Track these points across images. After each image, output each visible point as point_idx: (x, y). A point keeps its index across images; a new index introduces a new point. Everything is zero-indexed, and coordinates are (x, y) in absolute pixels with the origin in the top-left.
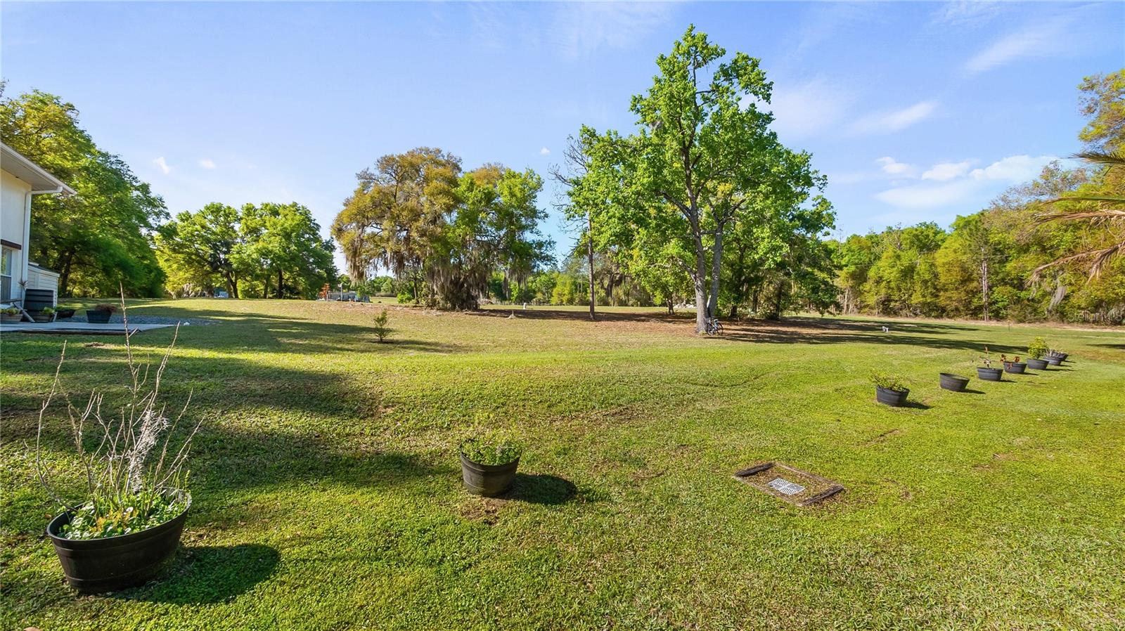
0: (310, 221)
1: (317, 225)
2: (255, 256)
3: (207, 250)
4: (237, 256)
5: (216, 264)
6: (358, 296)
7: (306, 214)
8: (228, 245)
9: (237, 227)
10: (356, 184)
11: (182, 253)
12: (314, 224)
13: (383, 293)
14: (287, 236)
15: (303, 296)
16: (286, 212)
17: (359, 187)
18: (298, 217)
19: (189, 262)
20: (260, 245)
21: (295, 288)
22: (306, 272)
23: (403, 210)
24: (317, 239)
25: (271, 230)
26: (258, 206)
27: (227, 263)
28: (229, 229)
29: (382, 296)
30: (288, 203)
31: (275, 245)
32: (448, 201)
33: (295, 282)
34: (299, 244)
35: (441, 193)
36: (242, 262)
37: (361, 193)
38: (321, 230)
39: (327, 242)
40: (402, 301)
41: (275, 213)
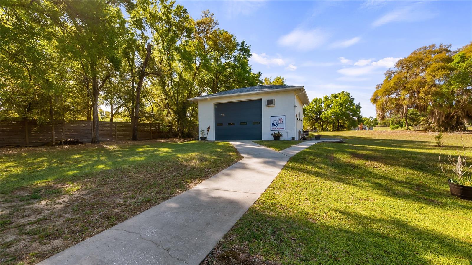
0: (350, 97)
1: (353, 98)
2: (330, 115)
3: (314, 115)
4: (324, 116)
5: (317, 120)
6: (367, 128)
7: (348, 95)
8: (320, 112)
9: (323, 105)
10: (384, 78)
11: (307, 117)
12: (352, 98)
13: (379, 125)
14: (341, 105)
15: (347, 129)
16: (341, 96)
17: (386, 78)
18: (346, 97)
19: (309, 120)
20: (332, 110)
21: (343, 126)
22: (349, 119)
23: (414, 83)
24: (353, 105)
25: (335, 104)
26: (329, 96)
27: (321, 119)
28: (320, 107)
29: (378, 127)
30: (340, 92)
31: (337, 109)
32: (445, 73)
33: (344, 123)
34: (346, 108)
35: (439, 69)
36: (326, 118)
37: (387, 81)
38: (354, 100)
39: (357, 105)
40: (393, 129)
41: (336, 97)
